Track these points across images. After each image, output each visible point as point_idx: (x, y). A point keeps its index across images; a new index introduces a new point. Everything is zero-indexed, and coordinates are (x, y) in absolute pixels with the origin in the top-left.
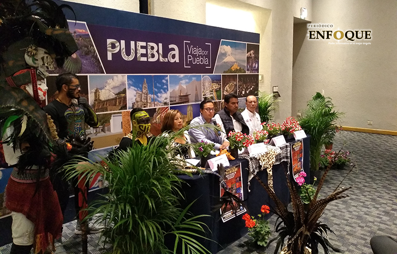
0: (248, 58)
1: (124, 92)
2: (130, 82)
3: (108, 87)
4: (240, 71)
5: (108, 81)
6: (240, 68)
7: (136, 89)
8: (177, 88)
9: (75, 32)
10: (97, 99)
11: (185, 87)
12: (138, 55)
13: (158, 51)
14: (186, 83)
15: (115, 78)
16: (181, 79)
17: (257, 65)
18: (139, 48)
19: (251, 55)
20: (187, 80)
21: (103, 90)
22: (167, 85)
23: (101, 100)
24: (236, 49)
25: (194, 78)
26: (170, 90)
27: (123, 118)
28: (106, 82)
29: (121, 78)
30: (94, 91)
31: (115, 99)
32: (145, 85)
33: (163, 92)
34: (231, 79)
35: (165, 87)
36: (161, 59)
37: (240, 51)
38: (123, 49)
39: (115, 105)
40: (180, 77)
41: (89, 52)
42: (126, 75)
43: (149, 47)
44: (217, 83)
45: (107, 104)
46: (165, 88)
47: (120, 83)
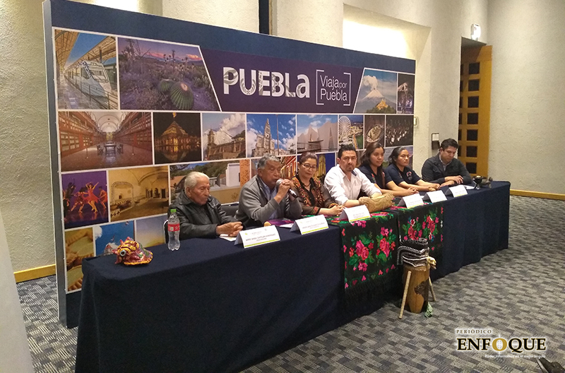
0: (400, 93)
1: (243, 135)
2: (250, 123)
3: (223, 128)
4: (388, 110)
5: (224, 121)
6: (389, 107)
7: (257, 132)
8: (307, 131)
9: (187, 59)
10: (211, 144)
11: (316, 131)
12: (260, 88)
13: (284, 84)
14: (318, 125)
15: (233, 116)
16: (312, 120)
17: (411, 103)
18: (261, 79)
19: (403, 88)
20: (319, 122)
21: (218, 132)
22: (294, 128)
23: (215, 145)
24: (384, 81)
25: (328, 119)
26: (298, 134)
27: (241, 168)
28: (222, 123)
29: (239, 118)
30: (207, 132)
31: (232, 144)
32: (268, 127)
33: (289, 137)
34: (377, 121)
35: (292, 129)
36: (288, 94)
37: (388, 83)
38: (242, 80)
39: (232, 152)
40: (310, 117)
41: (202, 83)
42: (246, 113)
43: (273, 78)
44: (358, 126)
45: (222, 151)
46: (292, 132)
47: (239, 124)
